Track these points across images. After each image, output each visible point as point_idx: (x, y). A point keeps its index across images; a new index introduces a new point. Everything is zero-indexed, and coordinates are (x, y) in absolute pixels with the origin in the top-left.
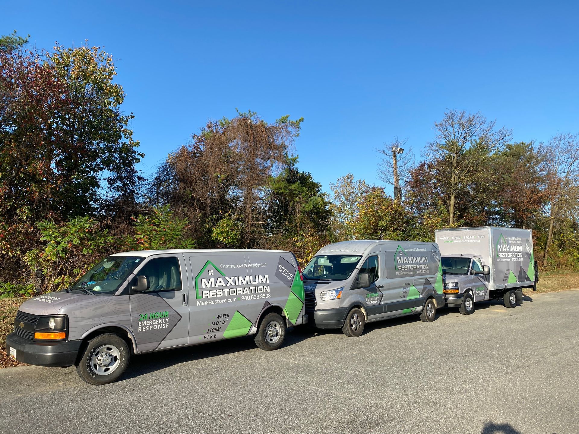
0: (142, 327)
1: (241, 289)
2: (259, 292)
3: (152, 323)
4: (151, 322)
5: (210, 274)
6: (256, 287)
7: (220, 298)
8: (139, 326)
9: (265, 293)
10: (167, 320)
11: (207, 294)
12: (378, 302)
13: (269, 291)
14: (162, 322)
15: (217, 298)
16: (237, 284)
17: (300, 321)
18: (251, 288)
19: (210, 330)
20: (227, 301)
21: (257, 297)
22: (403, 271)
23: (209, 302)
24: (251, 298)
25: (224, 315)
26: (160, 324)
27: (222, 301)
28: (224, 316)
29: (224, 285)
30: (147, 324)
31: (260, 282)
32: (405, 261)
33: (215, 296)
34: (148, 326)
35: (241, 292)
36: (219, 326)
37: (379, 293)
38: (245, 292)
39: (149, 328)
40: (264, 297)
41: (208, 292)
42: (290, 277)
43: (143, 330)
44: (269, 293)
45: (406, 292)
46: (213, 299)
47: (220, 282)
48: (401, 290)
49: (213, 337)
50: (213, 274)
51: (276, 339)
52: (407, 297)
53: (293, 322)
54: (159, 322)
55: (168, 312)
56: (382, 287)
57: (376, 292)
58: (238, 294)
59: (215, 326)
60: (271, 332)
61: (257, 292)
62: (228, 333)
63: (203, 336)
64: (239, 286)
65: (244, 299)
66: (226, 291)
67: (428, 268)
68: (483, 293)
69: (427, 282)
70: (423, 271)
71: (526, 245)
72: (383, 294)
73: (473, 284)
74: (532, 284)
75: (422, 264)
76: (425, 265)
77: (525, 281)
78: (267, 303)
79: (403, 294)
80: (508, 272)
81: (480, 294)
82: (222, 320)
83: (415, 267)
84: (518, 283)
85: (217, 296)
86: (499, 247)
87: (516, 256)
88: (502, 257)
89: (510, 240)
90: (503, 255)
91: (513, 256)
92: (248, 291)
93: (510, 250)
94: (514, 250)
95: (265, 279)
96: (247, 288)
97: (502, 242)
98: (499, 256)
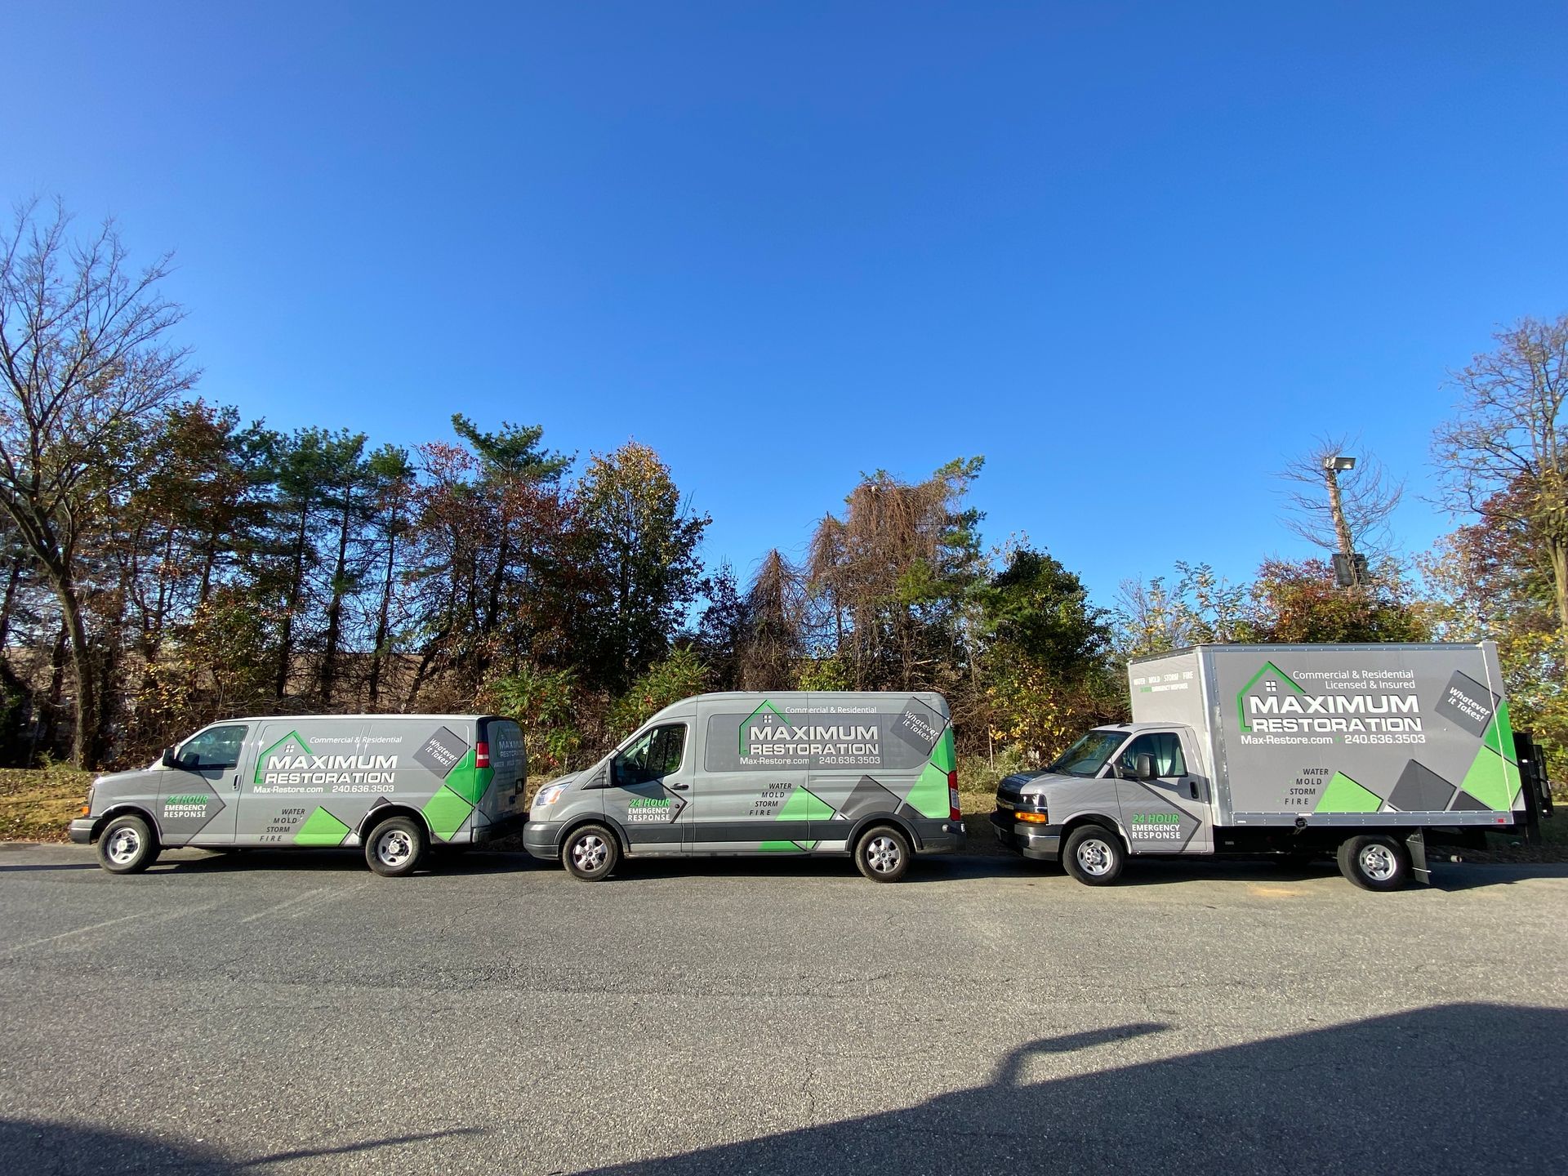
0: (169, 811)
2: (370, 781)
3: (183, 809)
4: (181, 807)
7: (293, 786)
8: (166, 811)
10: (204, 808)
12: (668, 819)
14: (196, 809)
16: (330, 766)
17: (464, 836)
19: (271, 830)
20: (305, 790)
21: (365, 789)
22: (768, 757)
23: (274, 790)
24: (352, 789)
25: (295, 809)
26: (194, 811)
27: (296, 790)
28: (297, 812)
29: (306, 767)
31: (377, 766)
32: (778, 736)
34: (176, 812)
35: (335, 780)
36: (286, 825)
37: (671, 801)
38: (341, 779)
39: (178, 815)
40: (380, 790)
41: (276, 775)
42: (449, 759)
43: (170, 817)
45: (775, 804)
48: (758, 797)
49: (276, 839)
51: (401, 861)
52: (778, 813)
53: (445, 836)
54: (191, 810)
55: (208, 796)
56: (685, 787)
57: (663, 797)
59: (280, 825)
60: (394, 847)
61: (365, 781)
62: (303, 838)
63: (259, 836)
65: (338, 790)
66: (307, 776)
67: (876, 752)
68: (1176, 831)
69: (868, 786)
70: (852, 760)
71: (1453, 691)
72: (686, 803)
73: (1114, 804)
74: (1502, 821)
75: (847, 742)
76: (863, 746)
77: (1448, 810)
78: (383, 800)
79: (762, 808)
80: (1319, 776)
81: (1155, 832)
82: (292, 817)
83: (815, 749)
84: (1390, 813)
85: (290, 782)
86: (1254, 700)
87: (1374, 729)
88: (1275, 730)
89: (1334, 680)
90: (1280, 725)
91: (1351, 730)
92: (348, 779)
93: (1332, 710)
94: (1362, 710)
95: (389, 762)
96: (346, 775)
97: (1274, 689)
98: (1256, 728)
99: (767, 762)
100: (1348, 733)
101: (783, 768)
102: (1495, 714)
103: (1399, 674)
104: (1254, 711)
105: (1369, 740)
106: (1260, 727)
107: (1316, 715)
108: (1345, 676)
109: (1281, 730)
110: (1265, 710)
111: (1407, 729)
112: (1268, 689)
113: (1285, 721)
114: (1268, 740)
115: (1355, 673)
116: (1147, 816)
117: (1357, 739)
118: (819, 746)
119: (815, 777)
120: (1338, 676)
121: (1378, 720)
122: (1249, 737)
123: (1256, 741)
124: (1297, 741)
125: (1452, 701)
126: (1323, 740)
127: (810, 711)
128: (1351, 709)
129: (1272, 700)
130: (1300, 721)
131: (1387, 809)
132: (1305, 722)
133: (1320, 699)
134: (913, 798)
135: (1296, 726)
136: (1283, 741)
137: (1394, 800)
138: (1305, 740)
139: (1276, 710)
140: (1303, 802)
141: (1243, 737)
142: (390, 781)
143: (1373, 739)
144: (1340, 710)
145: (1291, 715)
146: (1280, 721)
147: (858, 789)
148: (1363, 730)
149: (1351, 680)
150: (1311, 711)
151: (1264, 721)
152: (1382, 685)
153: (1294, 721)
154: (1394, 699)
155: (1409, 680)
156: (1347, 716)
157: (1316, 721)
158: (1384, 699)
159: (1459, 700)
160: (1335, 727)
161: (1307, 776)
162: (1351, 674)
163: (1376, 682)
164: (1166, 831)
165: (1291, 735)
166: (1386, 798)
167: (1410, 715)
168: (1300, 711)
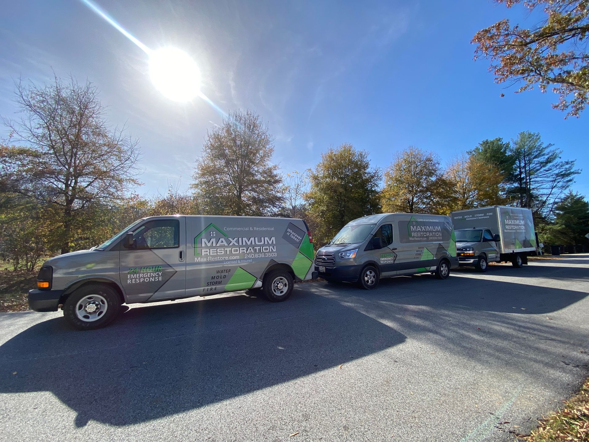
0: (132, 279)
1: (245, 248)
2: (264, 251)
3: (143, 276)
4: (141, 275)
5: (212, 235)
6: (261, 247)
7: (220, 256)
8: (128, 278)
9: (271, 252)
10: (160, 274)
11: (207, 251)
12: (392, 262)
13: (275, 250)
14: (154, 276)
15: (217, 256)
16: (240, 244)
17: (309, 277)
18: (255, 248)
19: (209, 284)
20: (229, 258)
21: (262, 255)
22: (417, 237)
23: (209, 259)
24: (255, 256)
25: (224, 270)
26: (152, 277)
27: (223, 258)
28: (225, 272)
30: (137, 277)
31: (266, 243)
32: (418, 230)
33: (216, 254)
34: (138, 278)
35: (245, 251)
36: (219, 280)
37: (393, 254)
38: (249, 251)
39: (140, 280)
40: (270, 255)
41: (208, 250)
42: (299, 239)
43: (133, 282)
44: (275, 252)
45: (420, 254)
46: (213, 256)
47: (222, 242)
48: (415, 252)
49: (213, 289)
50: (214, 235)
52: (421, 258)
53: (302, 277)
54: (150, 275)
56: (396, 249)
57: (390, 253)
58: (241, 253)
59: (215, 280)
61: (262, 251)
62: (230, 286)
63: (202, 288)
64: (243, 246)
65: (247, 257)
66: (228, 249)
69: (440, 247)
70: (436, 238)
72: (397, 255)
78: (272, 261)
79: (417, 256)
82: (223, 274)
85: (218, 253)
86: (506, 221)
89: (515, 216)
92: (252, 250)
95: (271, 240)
96: (251, 248)
99: (416, 239)
101: (421, 241)
112: (507, 218)
113: (510, 226)
118: (428, 233)
119: (428, 244)
124: (511, 231)
127: (424, 220)
129: (508, 221)
142: (274, 251)
147: (438, 249)
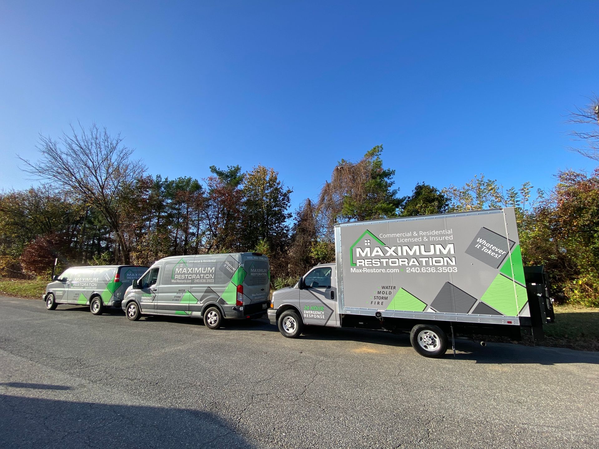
4: (59, 292)
7: (78, 286)
17: (110, 304)
22: (179, 279)
37: (152, 294)
38: (87, 285)
45: (180, 297)
51: (97, 310)
52: (180, 301)
53: (107, 303)
56: (156, 290)
57: (150, 293)
59: (75, 298)
60: (96, 306)
63: (72, 301)
66: (81, 284)
67: (213, 278)
68: (322, 315)
69: (209, 291)
70: (204, 281)
71: (479, 240)
72: (156, 295)
73: (297, 301)
74: (511, 322)
75: (204, 274)
76: (209, 275)
77: (470, 313)
78: (93, 292)
79: (176, 299)
80: (390, 290)
81: (314, 315)
82: (77, 296)
83: (194, 276)
84: (431, 314)
86: (358, 250)
87: (424, 264)
88: (368, 265)
89: (402, 237)
90: (371, 263)
91: (410, 265)
93: (400, 254)
94: (418, 253)
97: (369, 244)
98: (358, 264)
99: (178, 281)
100: (408, 266)
101: (184, 283)
102: (510, 254)
103: (443, 232)
104: (358, 255)
105: (421, 270)
106: (360, 264)
107: (391, 257)
108: (409, 234)
109: (371, 265)
110: (363, 255)
111: (446, 264)
112: (366, 244)
113: (373, 260)
114: (364, 270)
115: (415, 233)
116: (311, 307)
117: (414, 270)
118: (195, 275)
119: (193, 287)
120: (404, 235)
121: (427, 259)
122: (355, 269)
123: (358, 271)
124: (379, 271)
125: (478, 246)
126: (394, 271)
127: (195, 262)
128: (411, 253)
129: (368, 250)
130: (382, 260)
131: (430, 310)
132: (384, 261)
133: (393, 248)
134: (223, 296)
135: (379, 263)
136: (372, 271)
137: (433, 305)
138: (384, 271)
139: (369, 255)
140: (380, 303)
141: (352, 269)
143: (423, 270)
144: (405, 254)
145: (378, 257)
146: (371, 260)
147: (206, 292)
148: (418, 265)
149: (413, 237)
150: (388, 255)
151: (363, 261)
152: (431, 239)
153: (378, 260)
154: (438, 247)
155: (448, 235)
156: (408, 257)
157: (391, 260)
158: (432, 247)
159: (482, 246)
160: (401, 263)
161: (383, 290)
162: (412, 234)
163: (428, 237)
164: (318, 315)
165: (376, 268)
166: (429, 304)
167: (449, 256)
168: (382, 255)
